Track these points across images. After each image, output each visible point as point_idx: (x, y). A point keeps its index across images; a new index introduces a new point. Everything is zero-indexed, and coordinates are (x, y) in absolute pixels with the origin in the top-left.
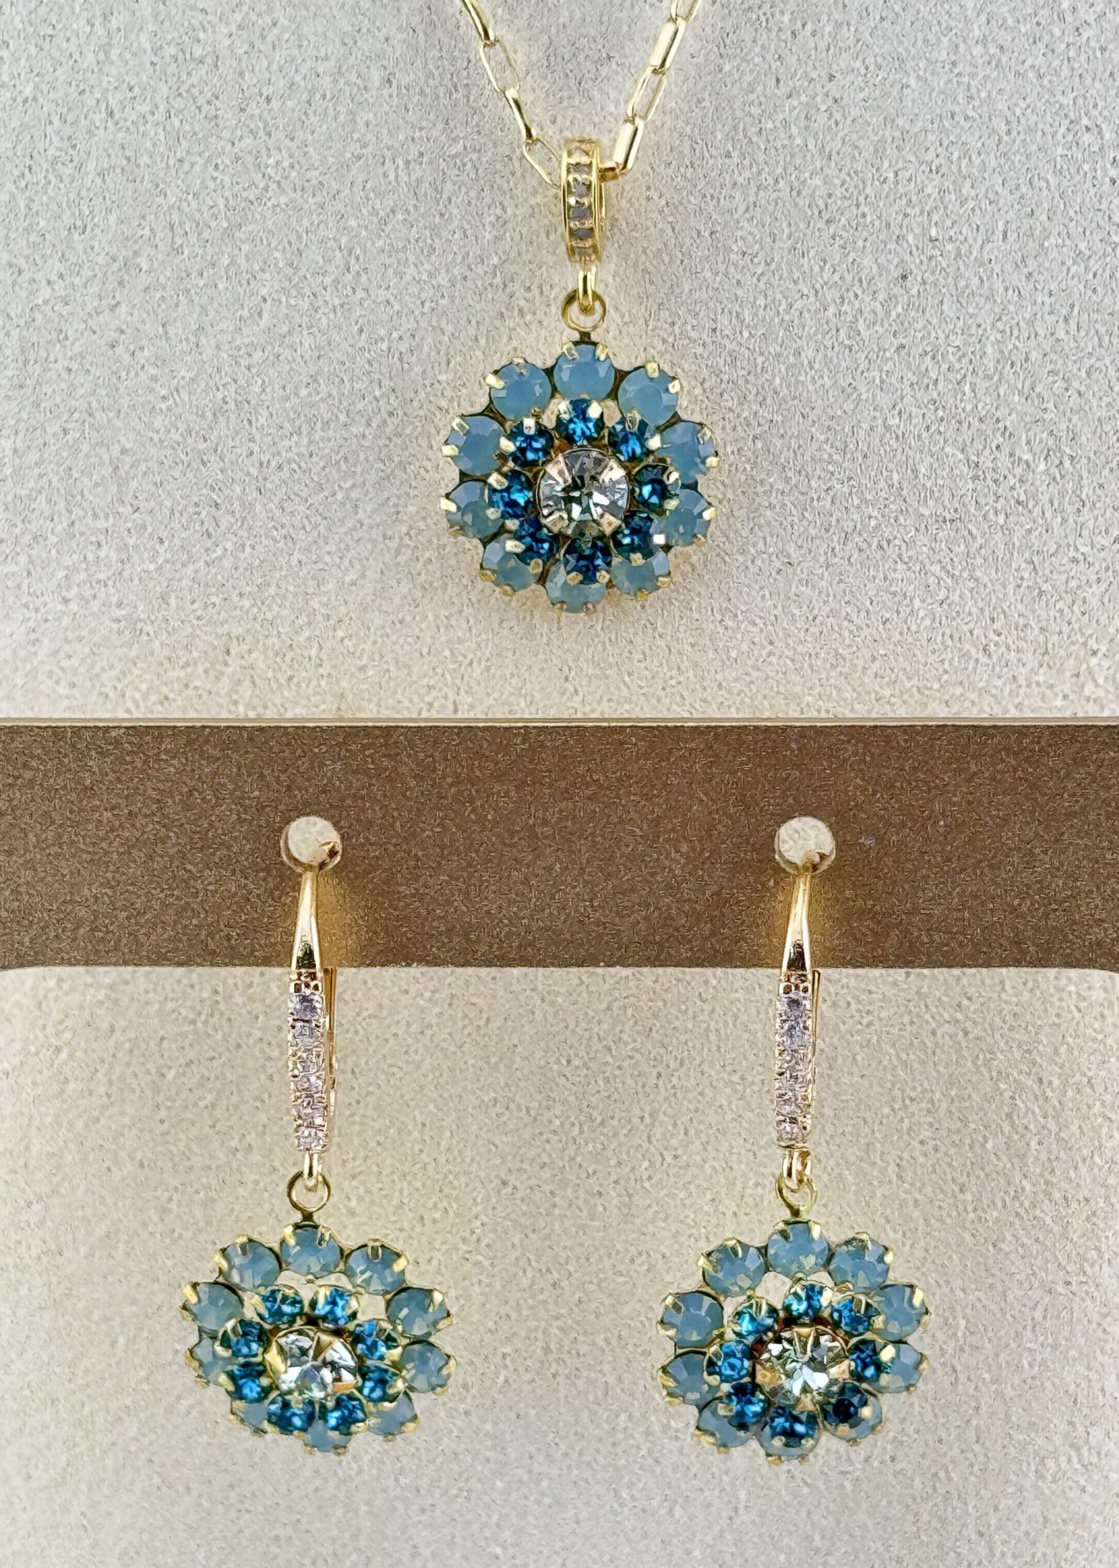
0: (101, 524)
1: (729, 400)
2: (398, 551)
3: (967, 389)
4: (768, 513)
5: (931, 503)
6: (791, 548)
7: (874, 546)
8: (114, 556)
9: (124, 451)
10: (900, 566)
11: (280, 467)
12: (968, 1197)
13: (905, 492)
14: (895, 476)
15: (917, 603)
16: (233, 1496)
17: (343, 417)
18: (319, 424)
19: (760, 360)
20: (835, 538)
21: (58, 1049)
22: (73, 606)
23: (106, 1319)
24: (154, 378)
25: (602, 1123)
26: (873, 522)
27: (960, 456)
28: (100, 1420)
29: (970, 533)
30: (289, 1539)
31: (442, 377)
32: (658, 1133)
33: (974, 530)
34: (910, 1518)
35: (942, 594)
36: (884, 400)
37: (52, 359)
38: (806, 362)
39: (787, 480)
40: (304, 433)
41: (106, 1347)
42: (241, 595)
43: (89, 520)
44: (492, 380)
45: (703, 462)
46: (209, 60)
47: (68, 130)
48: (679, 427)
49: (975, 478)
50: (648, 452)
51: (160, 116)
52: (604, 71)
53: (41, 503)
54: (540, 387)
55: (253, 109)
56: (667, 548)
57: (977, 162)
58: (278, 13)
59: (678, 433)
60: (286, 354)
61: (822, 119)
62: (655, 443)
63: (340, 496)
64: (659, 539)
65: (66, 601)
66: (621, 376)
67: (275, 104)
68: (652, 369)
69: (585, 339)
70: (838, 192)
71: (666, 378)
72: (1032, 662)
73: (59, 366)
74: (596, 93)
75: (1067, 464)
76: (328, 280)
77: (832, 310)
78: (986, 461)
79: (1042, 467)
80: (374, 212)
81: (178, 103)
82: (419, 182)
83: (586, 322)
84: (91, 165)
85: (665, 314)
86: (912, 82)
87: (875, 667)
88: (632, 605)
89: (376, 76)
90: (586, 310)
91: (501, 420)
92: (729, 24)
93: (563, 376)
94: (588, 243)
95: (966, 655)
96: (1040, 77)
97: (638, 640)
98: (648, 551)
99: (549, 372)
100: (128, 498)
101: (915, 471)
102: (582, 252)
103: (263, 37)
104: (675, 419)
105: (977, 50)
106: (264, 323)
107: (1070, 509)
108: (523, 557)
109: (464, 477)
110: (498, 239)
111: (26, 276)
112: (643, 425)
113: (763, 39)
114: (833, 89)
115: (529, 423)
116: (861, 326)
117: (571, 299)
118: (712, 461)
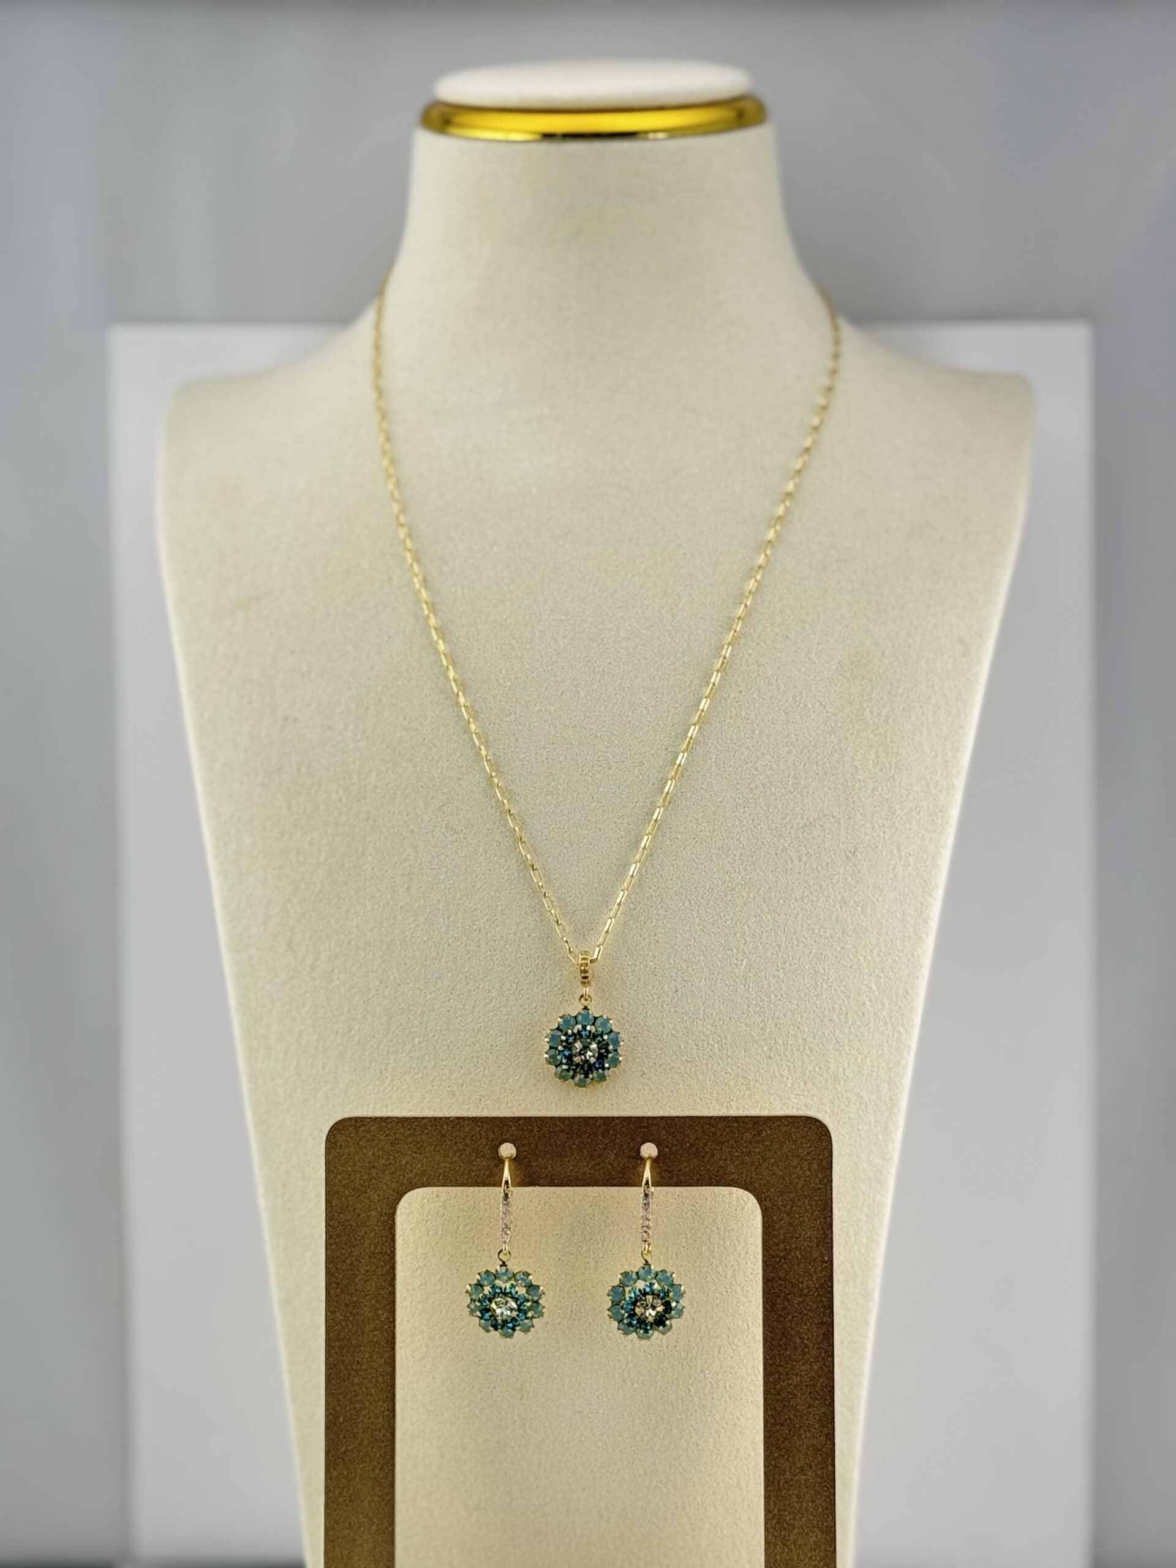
0: (444, 1063)
1: (627, 1026)
2: (531, 1070)
3: (695, 1023)
4: (638, 1059)
5: (685, 1056)
6: (644, 1069)
7: (668, 1069)
8: (448, 1072)
9: (451, 1042)
10: (676, 1075)
11: (497, 1046)
12: (697, 1264)
13: (677, 1053)
14: (674, 1048)
15: (681, 1085)
16: (477, 1360)
17: (515, 1031)
18: (508, 1033)
19: (635, 1015)
20: (657, 1066)
21: (427, 1221)
22: (435, 1088)
23: (439, 1305)
24: (460, 1021)
25: (589, 1241)
26: (668, 1062)
27: (693, 1043)
28: (436, 1337)
30: (493, 1374)
31: (544, 1019)
32: (605, 1244)
33: (697, 1064)
34: (680, 1365)
36: (671, 1026)
37: (431, 1015)
38: (649, 1016)
39: (643, 1049)
40: (504, 1036)
41: (439, 1314)
43: (440, 1062)
44: (559, 1020)
45: (619, 1043)
46: (478, 930)
47: (436, 950)
48: (613, 1034)
49: (697, 1049)
50: (604, 1040)
51: (463, 945)
52: (591, 932)
53: (427, 1057)
54: (573, 1021)
55: (490, 944)
56: (608, 1068)
57: (697, 958)
58: (498, 916)
59: (612, 1035)
60: (499, 1013)
61: (653, 946)
62: (605, 1037)
63: (514, 1054)
64: (607, 1065)
65: (433, 1086)
66: (596, 1018)
67: (497, 942)
68: (605, 1017)
69: (586, 1008)
70: (658, 967)
71: (608, 1019)
72: (714, 1103)
73: (433, 1017)
74: (588, 939)
75: (724, 1045)
76: (511, 992)
77: (656, 1001)
78: (700, 1045)
79: (717, 1046)
80: (525, 973)
81: (469, 942)
82: (538, 964)
83: (586, 1003)
84: (443, 960)
85: (608, 1002)
86: (679, 936)
87: (669, 1104)
88: (598, 1086)
89: (526, 935)
90: (586, 1000)
91: (562, 1031)
92: (626, 920)
93: (580, 1018)
94: (586, 980)
95: (695, 1101)
96: (715, 935)
97: (600, 1095)
98: (603, 1068)
99: (575, 1017)
100: (452, 1055)
101: (680, 1047)
102: (585, 983)
103: (493, 923)
104: (611, 1031)
105: (697, 927)
106: (492, 1004)
107: (724, 1058)
108: (568, 1070)
109: (551, 1048)
110: (560, 980)
111: (424, 991)
112: (602, 1032)
113: (636, 924)
114: (656, 938)
115: (570, 1032)
116: (664, 1005)
117: (582, 996)
118: (622, 1043)
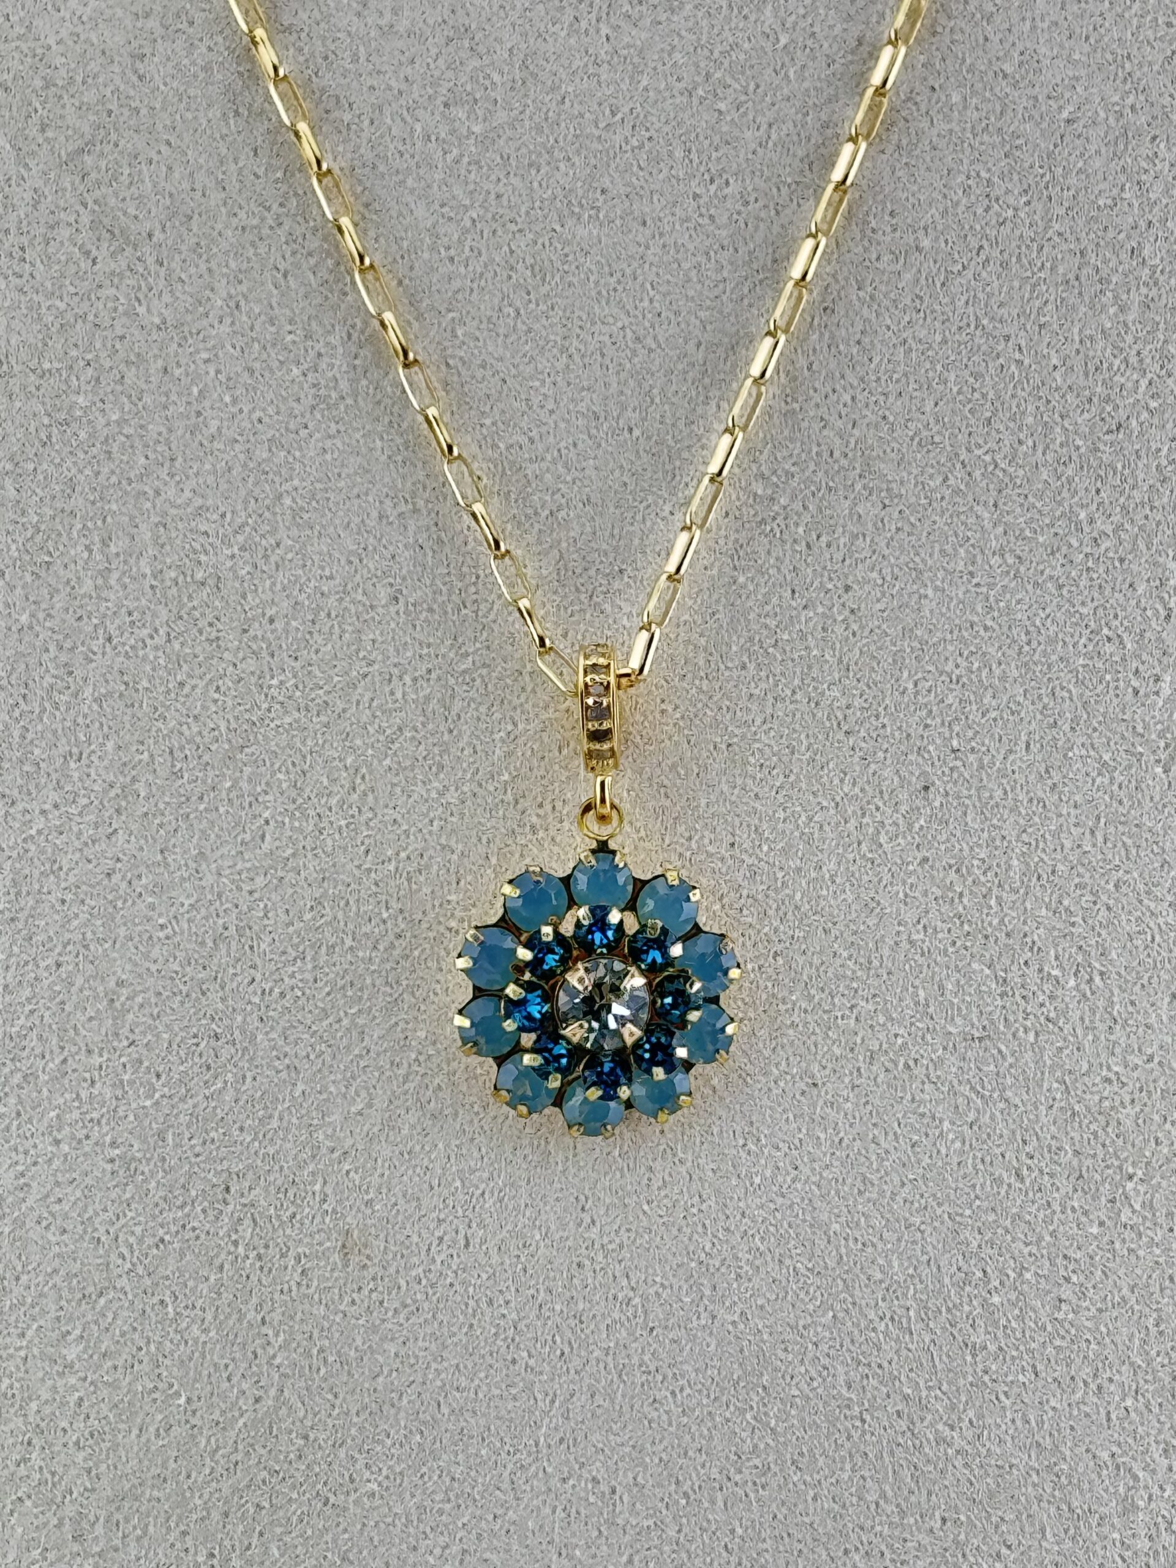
0: (96, 1060)
2: (407, 1077)
3: (993, 902)
4: (791, 1032)
5: (959, 1021)
6: (815, 1068)
7: (901, 1066)
8: (108, 1093)
9: (120, 983)
10: (928, 1087)
11: (282, 995)
13: (931, 1010)
14: (921, 993)
15: (946, 1125)
17: (349, 942)
18: (324, 949)
19: (780, 875)
20: (861, 1058)
22: (65, 1148)
24: (152, 907)
26: (900, 1041)
27: (987, 971)
29: (1000, 1052)
31: (453, 898)
33: (1003, 1048)
35: (972, 1116)
36: (910, 916)
37: (45, 890)
38: (827, 876)
39: (810, 998)
40: (308, 958)
42: (242, 1129)
43: (82, 1056)
44: (508, 889)
45: (726, 973)
46: (211, 582)
47: (63, 658)
48: (702, 939)
49: (1003, 995)
50: (669, 962)
51: (161, 639)
52: (617, 585)
53: (33, 1041)
54: (557, 899)
55: (256, 630)
56: (688, 1065)
57: (997, 672)
58: (282, 534)
59: (701, 945)
60: (291, 877)
61: (839, 629)
62: (676, 950)
63: (345, 1022)
64: (681, 1053)
65: (57, 1142)
66: (640, 885)
67: (279, 625)
68: (672, 878)
69: (603, 848)
70: (857, 702)
71: (686, 888)
72: (1066, 1187)
73: (52, 898)
74: (607, 607)
75: (1097, 979)
76: (333, 801)
77: (853, 823)
78: (1014, 977)
79: (1072, 983)
80: (381, 730)
81: (180, 626)
82: (428, 699)
83: (604, 832)
84: (88, 692)
85: (681, 829)
86: (930, 592)
87: (905, 1192)
88: (652, 1130)
89: (383, 594)
90: (603, 819)
91: (516, 931)
92: (743, 537)
93: (582, 883)
94: (606, 746)
95: (998, 1181)
96: (1060, 587)
97: (657, 1165)
98: (670, 1064)
99: (566, 881)
100: (124, 1031)
101: (941, 987)
102: (600, 756)
103: (266, 557)
104: (697, 930)
105: (995, 561)
106: (266, 846)
107: (1102, 1027)
108: (543, 1073)
109: (478, 992)
110: (509, 754)
111: (20, 806)
112: (665, 931)
113: (777, 552)
114: (849, 599)
115: (547, 931)
116: (883, 839)
117: (587, 808)
118: (734, 973)
